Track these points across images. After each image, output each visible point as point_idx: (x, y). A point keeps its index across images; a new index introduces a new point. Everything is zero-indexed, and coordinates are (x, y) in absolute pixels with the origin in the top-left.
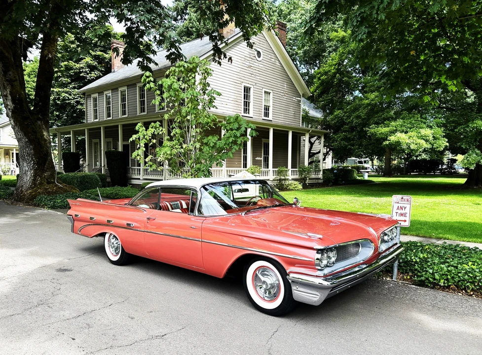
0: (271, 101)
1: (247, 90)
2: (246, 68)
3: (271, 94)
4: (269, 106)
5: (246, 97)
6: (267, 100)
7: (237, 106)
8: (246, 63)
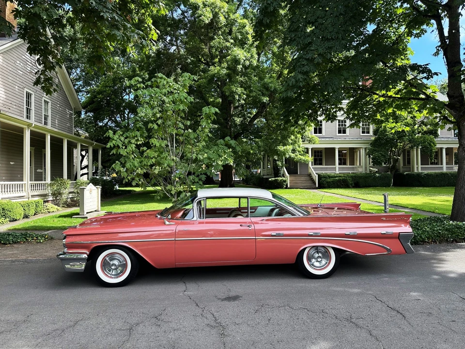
0: (50, 111)
1: (28, 96)
2: (28, 74)
3: (50, 104)
4: (47, 116)
5: (28, 103)
6: (46, 110)
7: (19, 111)
8: (28, 68)
